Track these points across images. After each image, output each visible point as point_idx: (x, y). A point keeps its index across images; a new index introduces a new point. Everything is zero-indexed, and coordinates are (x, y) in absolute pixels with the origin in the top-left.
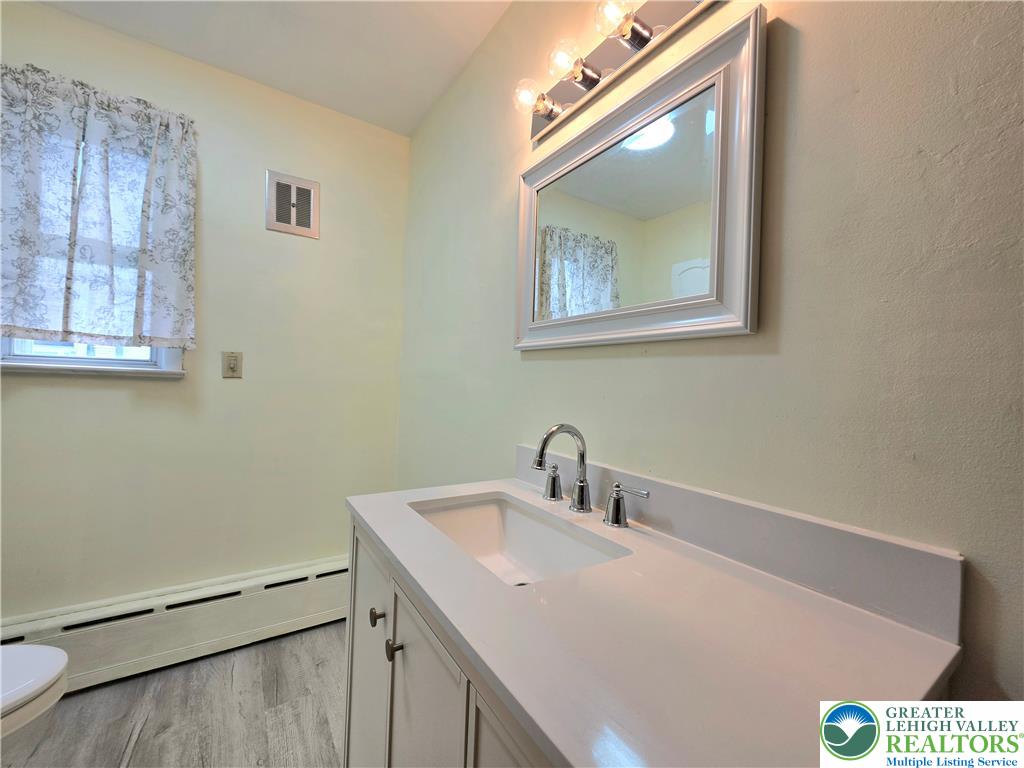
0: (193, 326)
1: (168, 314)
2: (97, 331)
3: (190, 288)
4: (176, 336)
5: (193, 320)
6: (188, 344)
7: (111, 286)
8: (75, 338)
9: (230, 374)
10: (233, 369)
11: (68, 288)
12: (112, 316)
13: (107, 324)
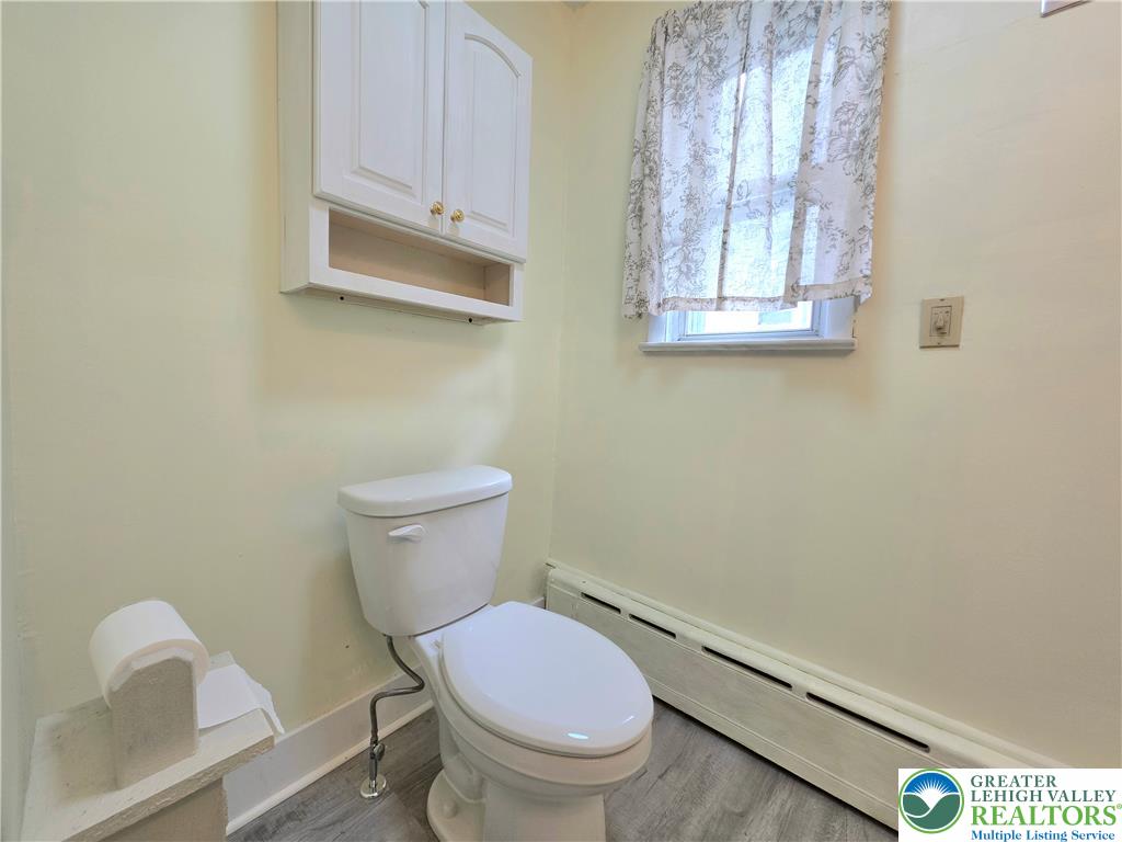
0: (868, 255)
1: (834, 246)
2: (749, 294)
3: (869, 190)
4: (845, 278)
5: (871, 244)
6: (860, 287)
7: (768, 229)
8: (728, 304)
9: (936, 340)
10: (940, 330)
11: (724, 243)
12: (768, 268)
13: (762, 282)
